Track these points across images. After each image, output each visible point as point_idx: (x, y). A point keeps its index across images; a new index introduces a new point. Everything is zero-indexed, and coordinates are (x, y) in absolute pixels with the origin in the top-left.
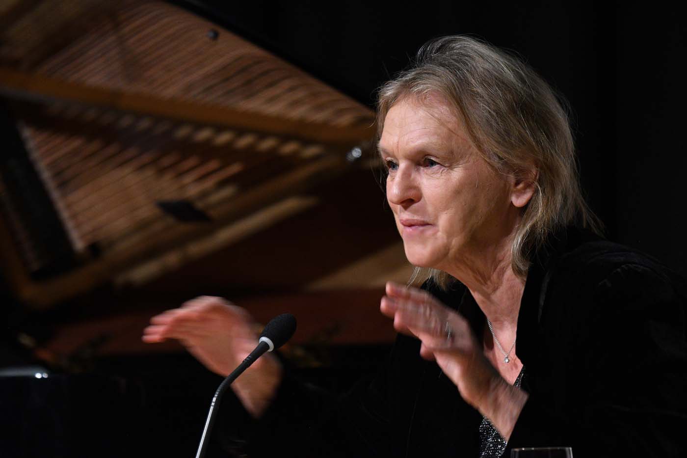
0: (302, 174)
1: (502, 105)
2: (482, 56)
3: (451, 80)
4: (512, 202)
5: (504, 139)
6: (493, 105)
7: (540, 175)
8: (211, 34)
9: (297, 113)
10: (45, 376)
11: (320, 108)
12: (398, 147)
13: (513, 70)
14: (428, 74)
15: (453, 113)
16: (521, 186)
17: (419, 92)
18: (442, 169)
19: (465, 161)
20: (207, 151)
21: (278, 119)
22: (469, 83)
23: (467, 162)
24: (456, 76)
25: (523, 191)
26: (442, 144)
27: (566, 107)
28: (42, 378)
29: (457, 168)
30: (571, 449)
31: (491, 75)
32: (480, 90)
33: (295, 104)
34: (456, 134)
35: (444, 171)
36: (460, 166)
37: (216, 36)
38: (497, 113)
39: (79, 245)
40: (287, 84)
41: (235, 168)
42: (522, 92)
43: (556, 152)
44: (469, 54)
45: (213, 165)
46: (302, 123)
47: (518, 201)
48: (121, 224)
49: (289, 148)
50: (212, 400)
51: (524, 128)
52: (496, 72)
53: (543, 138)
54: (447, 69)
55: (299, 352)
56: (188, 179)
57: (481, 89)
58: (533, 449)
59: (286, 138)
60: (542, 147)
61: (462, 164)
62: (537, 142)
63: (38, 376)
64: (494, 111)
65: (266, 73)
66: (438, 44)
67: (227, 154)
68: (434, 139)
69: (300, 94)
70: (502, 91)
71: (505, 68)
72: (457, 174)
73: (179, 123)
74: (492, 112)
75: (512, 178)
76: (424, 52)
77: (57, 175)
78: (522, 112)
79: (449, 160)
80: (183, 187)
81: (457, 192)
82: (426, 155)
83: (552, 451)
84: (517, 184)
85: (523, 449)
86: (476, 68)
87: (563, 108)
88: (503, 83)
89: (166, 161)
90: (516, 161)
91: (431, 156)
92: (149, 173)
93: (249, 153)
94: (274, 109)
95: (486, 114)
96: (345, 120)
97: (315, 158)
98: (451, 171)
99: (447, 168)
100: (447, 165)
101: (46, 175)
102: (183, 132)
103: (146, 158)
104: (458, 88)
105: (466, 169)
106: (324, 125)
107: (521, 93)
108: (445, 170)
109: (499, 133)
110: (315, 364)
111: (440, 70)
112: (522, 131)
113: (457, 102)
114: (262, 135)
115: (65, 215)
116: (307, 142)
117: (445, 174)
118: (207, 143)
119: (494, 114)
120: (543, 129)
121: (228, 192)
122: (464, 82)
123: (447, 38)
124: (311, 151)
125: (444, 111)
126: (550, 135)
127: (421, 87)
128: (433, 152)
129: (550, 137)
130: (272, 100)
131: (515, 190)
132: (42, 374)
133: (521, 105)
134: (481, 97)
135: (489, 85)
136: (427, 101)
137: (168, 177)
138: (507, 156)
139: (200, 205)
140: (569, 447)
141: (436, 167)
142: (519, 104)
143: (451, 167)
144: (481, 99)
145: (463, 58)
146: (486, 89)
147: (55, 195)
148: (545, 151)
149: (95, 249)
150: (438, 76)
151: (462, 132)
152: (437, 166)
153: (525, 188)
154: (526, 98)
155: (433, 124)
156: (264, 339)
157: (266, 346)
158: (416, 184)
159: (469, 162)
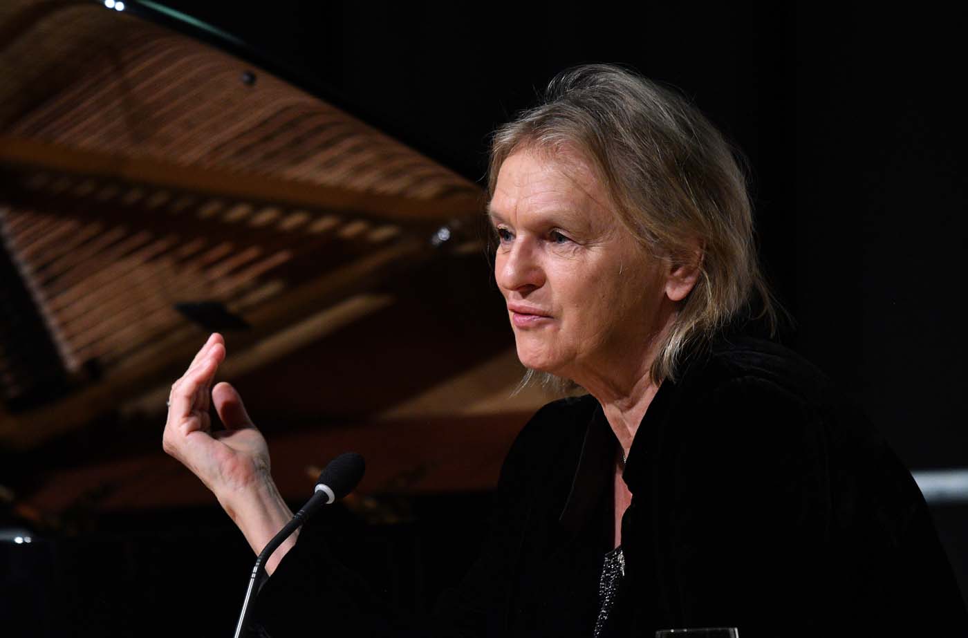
0: (370, 264)
1: (659, 162)
2: (635, 95)
3: (592, 128)
4: (666, 293)
5: (660, 211)
6: (647, 162)
7: (706, 257)
8: (246, 78)
9: (363, 182)
10: (28, 540)
11: (394, 174)
13: (675, 116)
14: (562, 117)
15: (593, 172)
16: (678, 273)
17: (548, 143)
18: (575, 247)
19: (607, 237)
20: (242, 235)
21: (338, 190)
22: (616, 133)
23: (608, 239)
24: (599, 121)
25: (682, 279)
26: (577, 214)
27: (744, 164)
28: (24, 543)
29: (595, 246)
30: (736, 630)
31: (646, 121)
32: (630, 142)
33: (361, 169)
34: (596, 202)
35: (576, 251)
36: (599, 244)
37: (252, 80)
38: (652, 175)
39: (73, 364)
40: (349, 143)
41: (281, 257)
42: (687, 146)
43: (730, 227)
44: (617, 91)
45: (251, 253)
46: (369, 194)
47: (675, 293)
48: (127, 334)
49: (353, 229)
50: (253, 569)
51: (688, 196)
52: (653, 117)
53: (713, 209)
54: (587, 111)
55: (370, 504)
56: (218, 272)
57: (632, 141)
59: (349, 216)
60: (712, 222)
61: (602, 242)
62: (705, 214)
63: (19, 540)
64: (648, 171)
65: (320, 129)
66: (576, 74)
67: (270, 238)
68: (565, 207)
69: (366, 157)
70: (659, 144)
71: (665, 113)
72: (595, 254)
73: (204, 198)
74: (647, 174)
75: (668, 261)
76: (557, 83)
77: (41, 269)
78: (686, 172)
79: (584, 237)
80: (211, 284)
81: (594, 280)
82: (554, 227)
83: (712, 633)
84: (674, 270)
85: (672, 631)
86: (627, 111)
87: (739, 167)
88: (662, 132)
89: (188, 249)
90: (675, 241)
91: (561, 228)
92: (165, 264)
93: (298, 238)
94: (331, 178)
95: (637, 176)
96: (428, 191)
97: (389, 242)
98: (587, 250)
99: (583, 246)
101: (26, 270)
102: (209, 210)
103: (161, 245)
104: (601, 138)
105: (607, 249)
106: (400, 198)
107: (685, 148)
108: (579, 249)
109: (653, 202)
111: (577, 112)
112: (687, 200)
113: (599, 156)
114: (317, 212)
115: (53, 322)
116: (376, 221)
117: (579, 254)
118: (243, 223)
119: (649, 176)
120: (713, 196)
121: (271, 289)
122: (608, 128)
123: (588, 68)
124: (383, 233)
125: (582, 169)
126: (722, 207)
127: (551, 136)
128: (565, 224)
129: (723, 207)
130: (329, 165)
131: (671, 277)
132: (23, 538)
133: (684, 163)
134: (631, 151)
135: (643, 135)
136: (560, 155)
137: (190, 271)
138: (664, 234)
139: (233, 307)
140: (733, 626)
141: (566, 244)
142: (682, 163)
143: (587, 246)
144: (631, 155)
145: (609, 96)
146: (638, 141)
147: (40, 296)
148: (716, 226)
149: (94, 368)
150: (575, 121)
151: (605, 199)
152: (569, 242)
153: (685, 276)
154: (691, 154)
155: (564, 186)
156: (321, 487)
157: (324, 496)
158: (538, 264)
159: (612, 239)
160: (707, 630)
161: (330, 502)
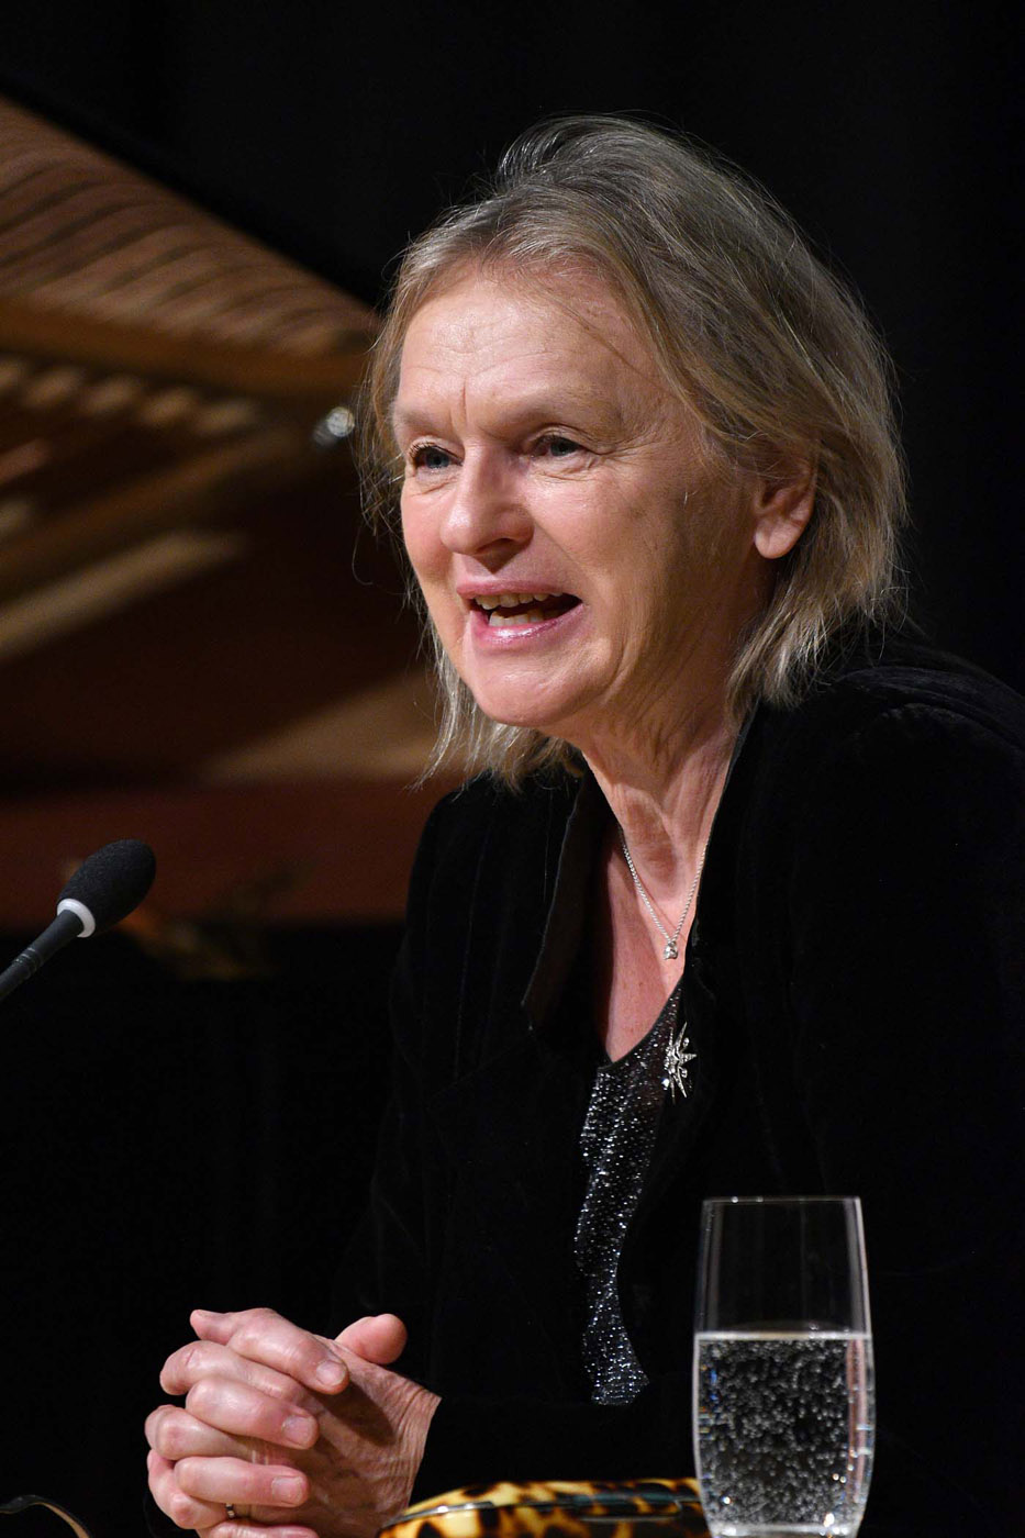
0: (197, 476)
4: (755, 547)
9: (191, 316)
11: (246, 303)
12: (463, 403)
16: (777, 501)
18: (590, 460)
19: (650, 436)
21: (140, 332)
23: (652, 440)
26: (596, 394)
30: (858, 1202)
33: (184, 292)
34: (630, 367)
35: (594, 466)
40: (157, 242)
41: (26, 458)
46: (199, 343)
49: (168, 407)
58: (760, 1200)
59: (158, 381)
61: (640, 446)
69: (195, 267)
78: (785, 310)
79: (606, 439)
82: (545, 425)
83: (811, 1207)
85: (735, 1200)
93: (61, 422)
94: (131, 305)
96: (313, 337)
97: (233, 437)
99: (603, 458)
100: (602, 449)
106: (257, 350)
108: (597, 463)
110: (223, 969)
114: (98, 373)
116: (213, 392)
117: (598, 471)
124: (225, 417)
128: (569, 417)
133: (778, 295)
138: (765, 423)
140: (852, 1194)
141: (573, 456)
142: (776, 292)
152: (577, 452)
154: (789, 277)
156: (69, 905)
157: (75, 922)
158: (514, 499)
159: (659, 440)
160: (802, 1199)
161: (85, 934)
